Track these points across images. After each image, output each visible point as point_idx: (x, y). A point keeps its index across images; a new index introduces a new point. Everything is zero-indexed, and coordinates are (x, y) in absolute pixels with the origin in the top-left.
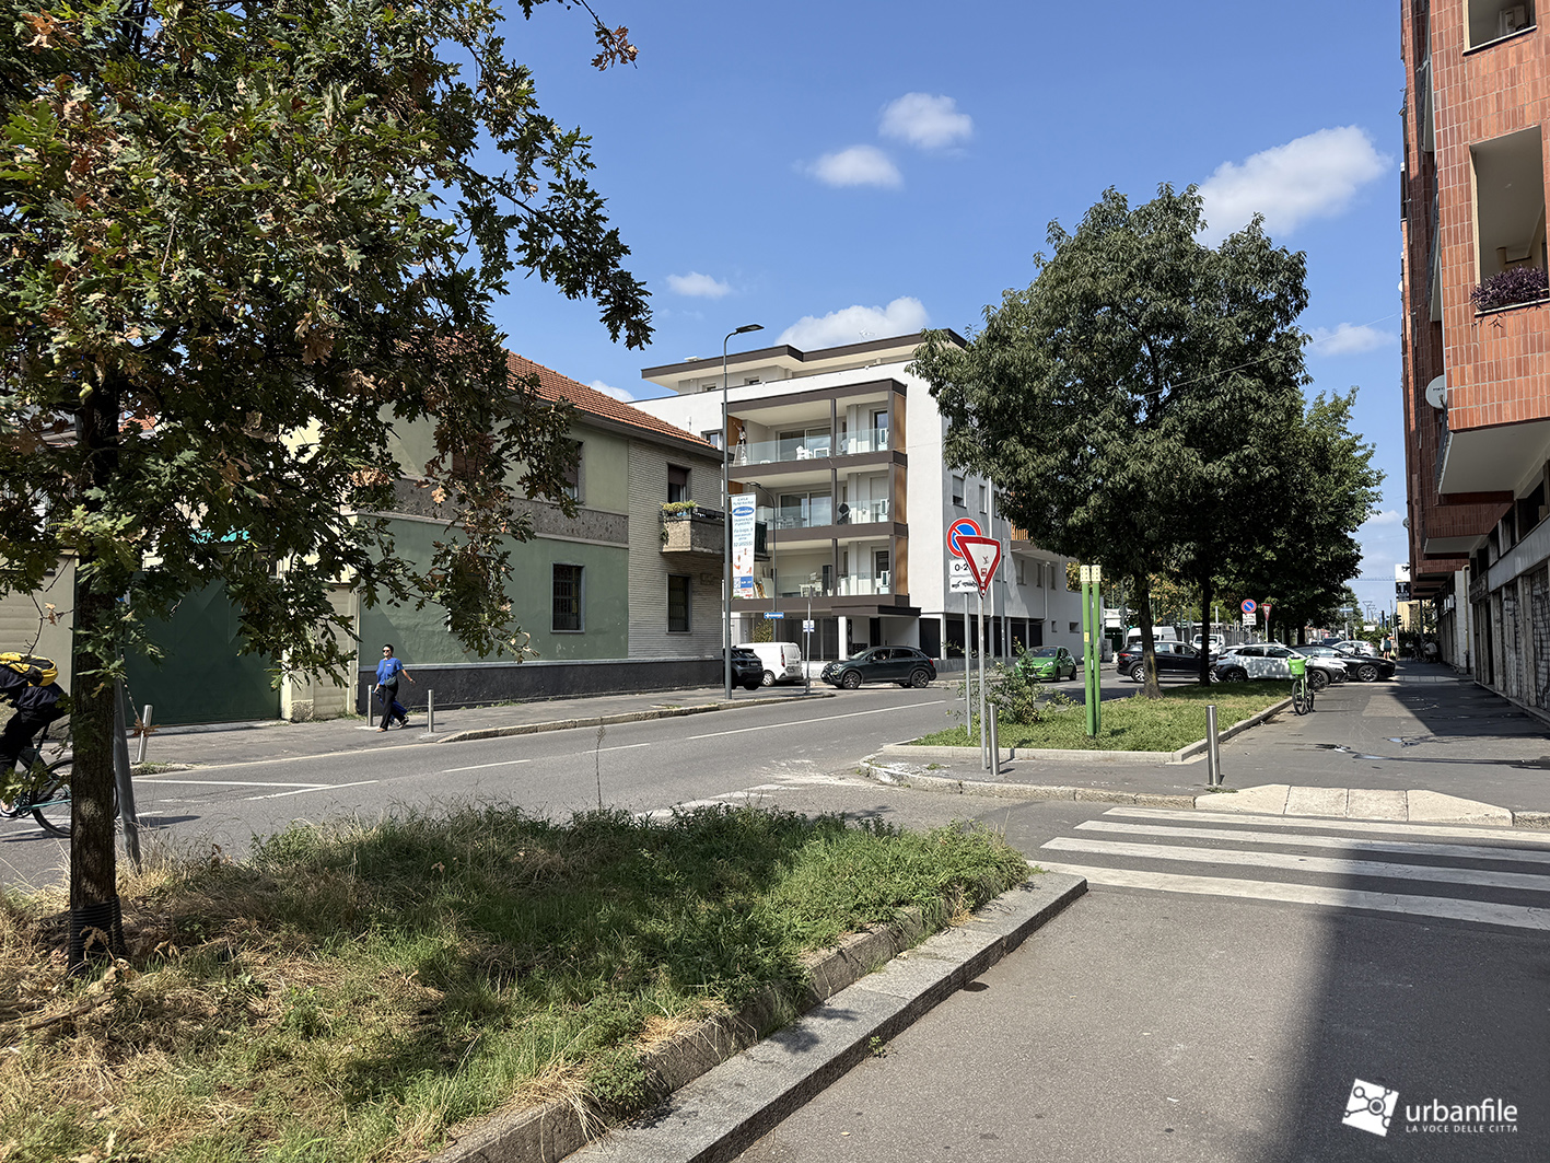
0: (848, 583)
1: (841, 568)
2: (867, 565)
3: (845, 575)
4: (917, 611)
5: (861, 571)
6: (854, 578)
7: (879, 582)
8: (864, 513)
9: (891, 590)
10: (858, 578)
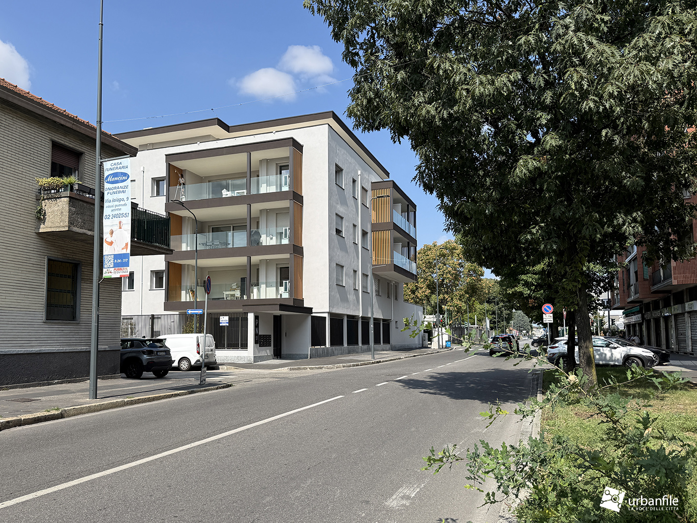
0: (259, 290)
1: (254, 280)
2: (273, 277)
3: (257, 285)
4: (310, 310)
5: (268, 281)
6: (263, 287)
7: (282, 289)
8: (272, 239)
9: (290, 294)
10: (266, 287)
